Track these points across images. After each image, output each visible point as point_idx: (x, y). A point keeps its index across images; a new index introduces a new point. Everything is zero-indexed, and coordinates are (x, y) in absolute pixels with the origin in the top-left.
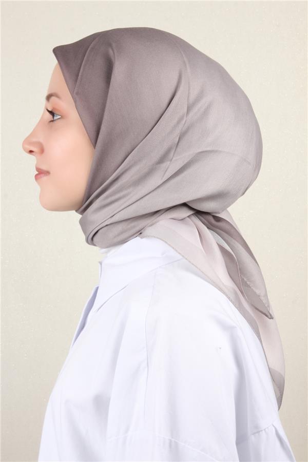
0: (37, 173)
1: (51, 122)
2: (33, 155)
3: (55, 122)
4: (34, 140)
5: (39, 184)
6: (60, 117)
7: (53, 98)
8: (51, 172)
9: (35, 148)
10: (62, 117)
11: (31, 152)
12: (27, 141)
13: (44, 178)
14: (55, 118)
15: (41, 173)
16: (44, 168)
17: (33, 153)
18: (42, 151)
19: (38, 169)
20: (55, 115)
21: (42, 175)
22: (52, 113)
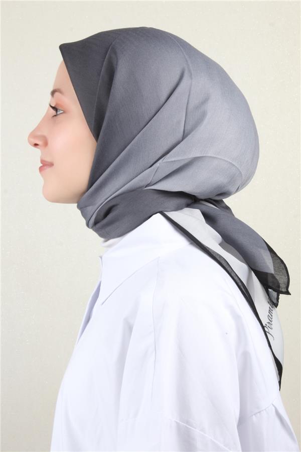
0: (42, 165)
1: (55, 117)
2: (38, 148)
3: (58, 116)
4: (39, 133)
5: (42, 176)
6: (62, 112)
7: (57, 94)
8: (55, 165)
9: (39, 141)
10: (64, 112)
11: (36, 145)
12: (33, 135)
13: (48, 170)
14: (58, 113)
15: (46, 165)
16: (48, 159)
17: (38, 146)
18: (46, 144)
19: (42, 161)
20: (58, 110)
21: (45, 167)
22: (55, 109)
